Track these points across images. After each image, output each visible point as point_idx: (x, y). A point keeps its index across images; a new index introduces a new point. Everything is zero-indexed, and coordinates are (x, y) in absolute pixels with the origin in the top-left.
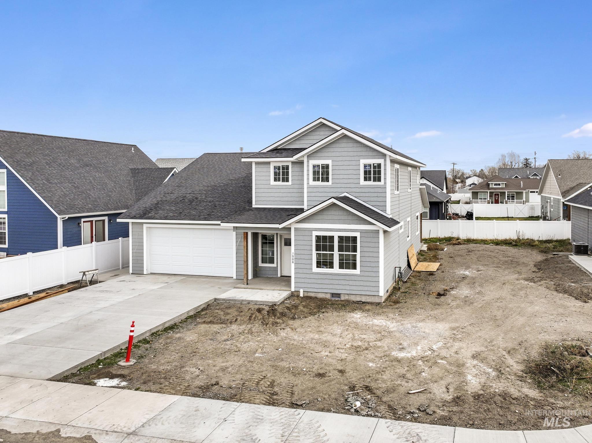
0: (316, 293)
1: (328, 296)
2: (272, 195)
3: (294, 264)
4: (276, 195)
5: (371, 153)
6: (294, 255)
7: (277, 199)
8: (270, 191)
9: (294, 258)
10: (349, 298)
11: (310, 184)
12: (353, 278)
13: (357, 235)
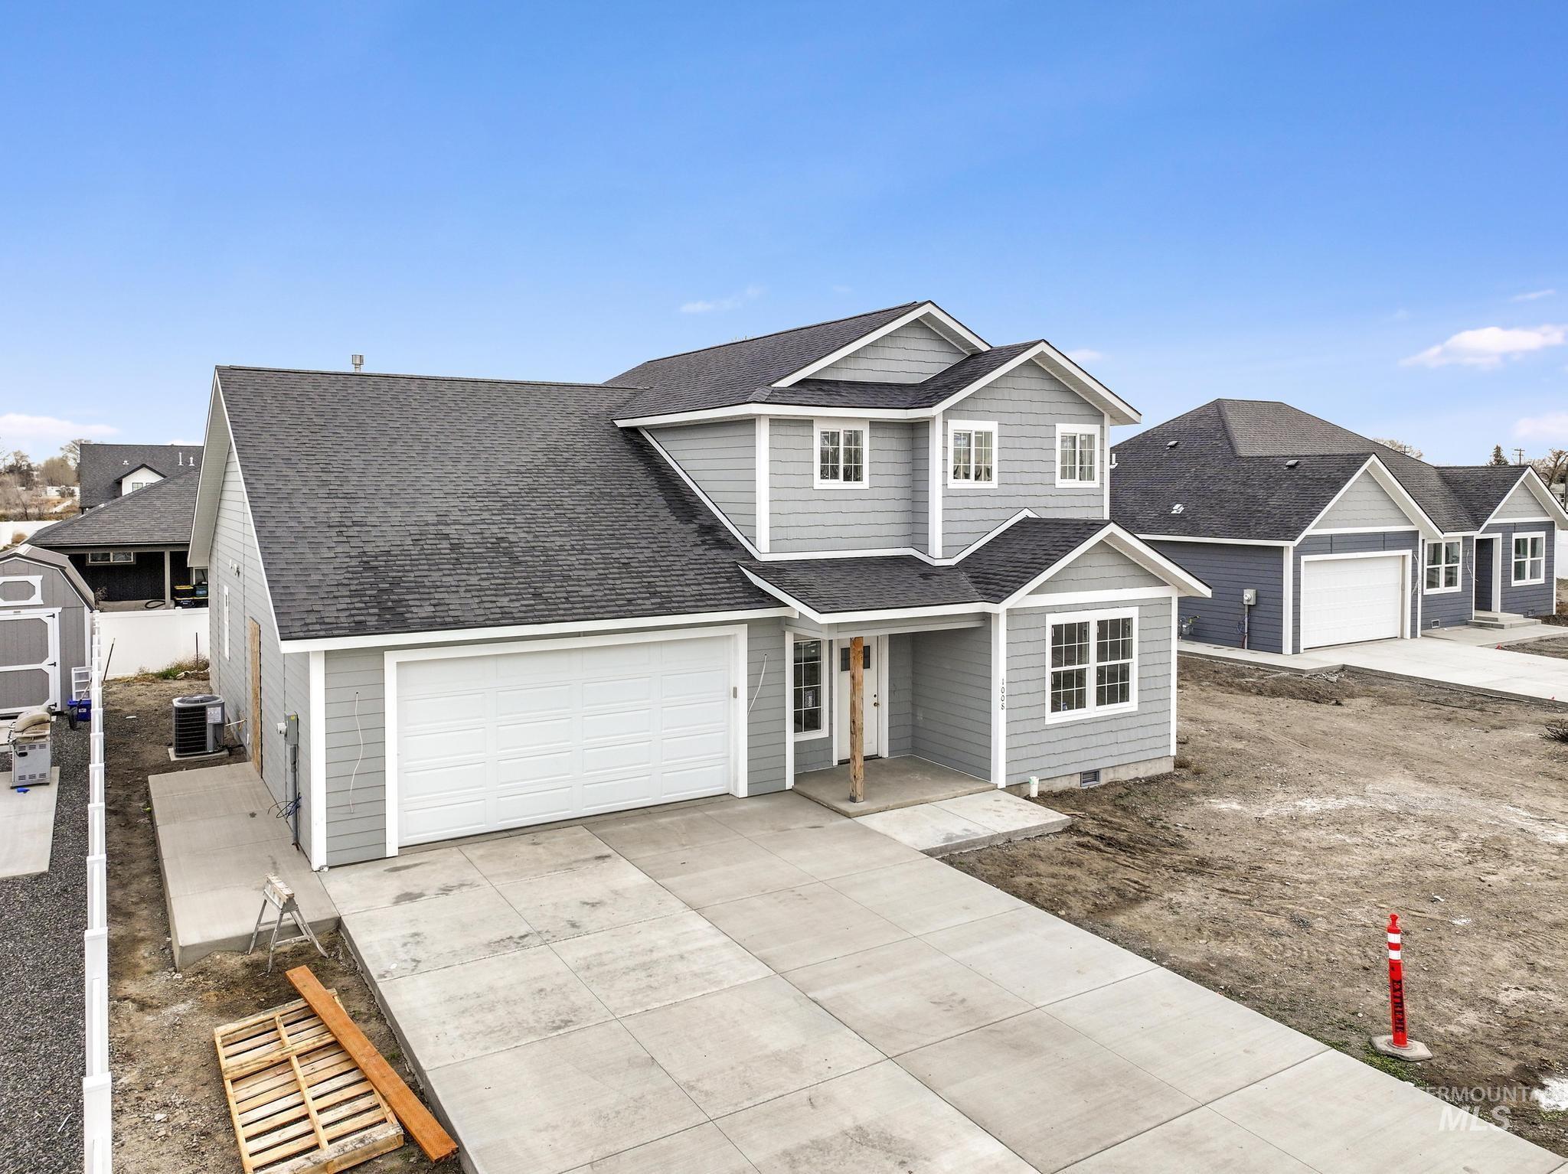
0: (1050, 781)
1: (1075, 783)
2: (819, 520)
3: (1005, 710)
4: (829, 519)
5: (1075, 409)
6: (1005, 686)
7: (832, 532)
8: (812, 507)
9: (1005, 694)
10: (1117, 777)
11: (950, 486)
12: (1124, 723)
13: (1133, 613)
